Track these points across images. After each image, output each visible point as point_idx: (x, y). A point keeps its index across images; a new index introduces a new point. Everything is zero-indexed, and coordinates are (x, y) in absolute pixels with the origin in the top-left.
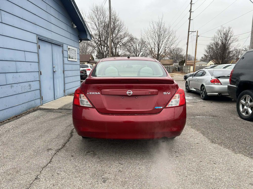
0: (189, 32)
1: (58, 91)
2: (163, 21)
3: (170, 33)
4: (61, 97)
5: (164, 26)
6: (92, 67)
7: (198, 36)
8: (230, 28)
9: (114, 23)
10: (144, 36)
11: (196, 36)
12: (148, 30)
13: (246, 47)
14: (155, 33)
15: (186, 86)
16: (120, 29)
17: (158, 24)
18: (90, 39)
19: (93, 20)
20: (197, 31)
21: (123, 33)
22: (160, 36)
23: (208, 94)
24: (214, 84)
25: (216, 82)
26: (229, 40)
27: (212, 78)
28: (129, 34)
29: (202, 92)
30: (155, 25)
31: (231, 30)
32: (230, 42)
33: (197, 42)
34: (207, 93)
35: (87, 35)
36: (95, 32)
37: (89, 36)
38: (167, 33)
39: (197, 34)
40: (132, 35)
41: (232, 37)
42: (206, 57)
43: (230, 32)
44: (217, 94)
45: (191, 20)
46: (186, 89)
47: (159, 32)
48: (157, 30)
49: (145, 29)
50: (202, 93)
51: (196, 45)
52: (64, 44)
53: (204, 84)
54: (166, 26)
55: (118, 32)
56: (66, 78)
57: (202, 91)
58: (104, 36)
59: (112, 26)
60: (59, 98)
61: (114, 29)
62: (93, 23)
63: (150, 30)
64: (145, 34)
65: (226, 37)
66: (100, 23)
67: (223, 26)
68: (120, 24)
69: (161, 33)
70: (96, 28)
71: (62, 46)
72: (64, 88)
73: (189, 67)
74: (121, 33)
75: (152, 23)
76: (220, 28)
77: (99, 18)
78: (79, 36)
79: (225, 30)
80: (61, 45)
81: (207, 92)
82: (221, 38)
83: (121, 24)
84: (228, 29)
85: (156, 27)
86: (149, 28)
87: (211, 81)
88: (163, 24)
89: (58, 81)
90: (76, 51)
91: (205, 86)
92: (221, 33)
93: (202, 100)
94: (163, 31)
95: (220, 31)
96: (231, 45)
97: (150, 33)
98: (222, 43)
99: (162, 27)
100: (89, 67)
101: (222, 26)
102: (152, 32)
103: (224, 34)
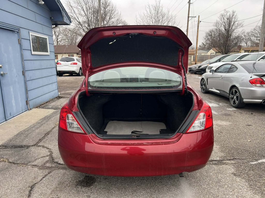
0: (188, 17)
1: (14, 104)
2: (161, 5)
3: (169, 19)
4: (21, 112)
5: (162, 10)
6: (79, 60)
7: (199, 22)
8: (234, 12)
9: (105, 8)
10: (140, 22)
11: (197, 22)
12: (144, 15)
13: (245, 34)
14: (152, 18)
15: (202, 85)
16: (111, 15)
17: (156, 8)
18: (68, 23)
19: (80, 5)
20: (199, 16)
21: (115, 19)
22: (158, 22)
23: (245, 100)
24: (256, 86)
25: (258, 82)
26: (233, 26)
27: (251, 77)
28: (123, 21)
29: (233, 96)
30: (152, 9)
31: (235, 14)
32: (234, 28)
33: (198, 28)
34: (243, 99)
35: (62, 17)
36: (83, 19)
37: (67, 18)
38: (165, 18)
39: (199, 19)
40: (126, 22)
41: (237, 22)
42: (204, 45)
43: (234, 16)
44: (261, 101)
45: (191, 4)
46: (202, 88)
47: (156, 17)
48: (154, 15)
49: (140, 14)
50: (232, 98)
51: (198, 32)
52: (21, 29)
53: (237, 85)
54: (165, 10)
55: (109, 19)
56: (28, 83)
57: (232, 94)
58: (94, 24)
59: (102, 11)
60: (15, 115)
61: (105, 15)
62: (80, 8)
63: (146, 15)
64: (141, 20)
65: (229, 23)
66: (88, 8)
67: (227, 10)
68: (111, 8)
69: (159, 19)
70: (84, 14)
71: (17, 32)
72: (27, 98)
73: (190, 57)
74: (113, 20)
75: (148, 7)
76: (223, 12)
77: (87, 2)
78: (51, 18)
79: (228, 14)
80: (15, 30)
81: (243, 97)
82: (224, 24)
83: (113, 8)
84: (231, 13)
85: (153, 12)
86: (145, 12)
87: (251, 81)
88: (161, 8)
89: (12, 89)
90: (48, 39)
91: (240, 88)
92: (224, 18)
93: (234, 109)
94: (161, 17)
95: (222, 16)
96: (235, 31)
97: (146, 19)
98: (225, 30)
99: (160, 11)
100: (75, 60)
101: (225, 10)
102: (149, 18)
103: (227, 19)
